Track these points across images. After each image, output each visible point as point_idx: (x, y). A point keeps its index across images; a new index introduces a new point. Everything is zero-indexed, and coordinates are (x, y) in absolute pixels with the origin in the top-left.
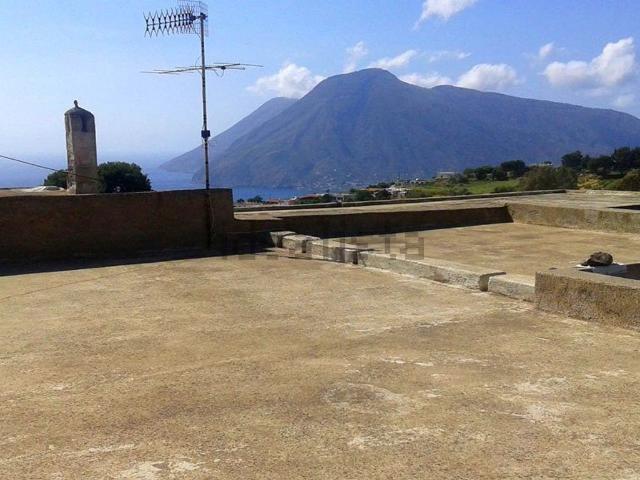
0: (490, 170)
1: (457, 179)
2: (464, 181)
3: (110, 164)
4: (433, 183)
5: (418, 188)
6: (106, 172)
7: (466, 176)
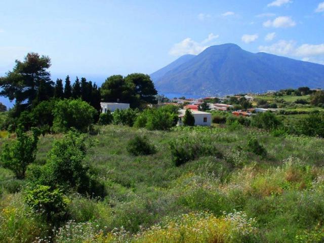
0: (293, 91)
1: (277, 94)
2: (280, 95)
3: (136, 74)
4: (266, 95)
5: (259, 97)
6: (134, 78)
7: (281, 93)
